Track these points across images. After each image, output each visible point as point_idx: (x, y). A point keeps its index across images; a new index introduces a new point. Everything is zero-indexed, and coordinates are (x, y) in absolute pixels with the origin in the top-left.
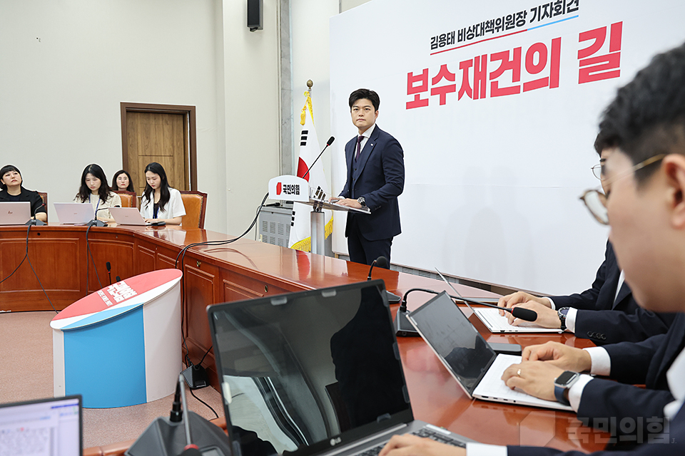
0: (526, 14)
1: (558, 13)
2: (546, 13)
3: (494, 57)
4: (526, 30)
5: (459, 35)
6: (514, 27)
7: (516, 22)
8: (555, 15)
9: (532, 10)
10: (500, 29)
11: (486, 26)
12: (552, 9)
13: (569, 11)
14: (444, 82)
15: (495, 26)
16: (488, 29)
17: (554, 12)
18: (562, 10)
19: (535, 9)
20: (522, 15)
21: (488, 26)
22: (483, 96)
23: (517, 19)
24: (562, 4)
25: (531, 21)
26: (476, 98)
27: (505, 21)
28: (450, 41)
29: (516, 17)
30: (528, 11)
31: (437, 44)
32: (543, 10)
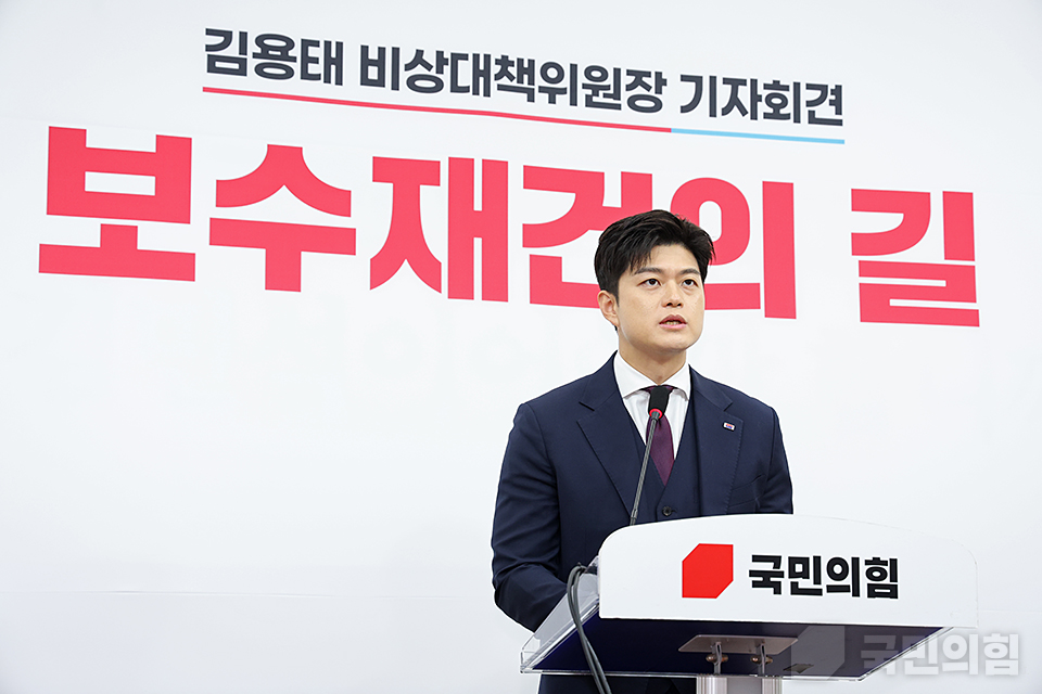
0: (661, 82)
1: (776, 115)
2: (734, 101)
3: (538, 178)
4: (669, 130)
5: (366, 62)
6: (618, 107)
7: (625, 95)
8: (766, 116)
9: (684, 78)
10: (563, 100)
11: (495, 69)
12: (755, 98)
13: (813, 119)
14: (283, 207)
15: (539, 81)
16: (505, 81)
17: (763, 107)
18: (789, 109)
19: (698, 80)
20: (651, 81)
21: (503, 73)
22: (497, 290)
23: (629, 88)
24: (789, 95)
25: (685, 109)
26: (461, 290)
27: (582, 79)
28: (313, 69)
29: (626, 80)
30: (672, 77)
31: (243, 63)
32: (724, 94)
